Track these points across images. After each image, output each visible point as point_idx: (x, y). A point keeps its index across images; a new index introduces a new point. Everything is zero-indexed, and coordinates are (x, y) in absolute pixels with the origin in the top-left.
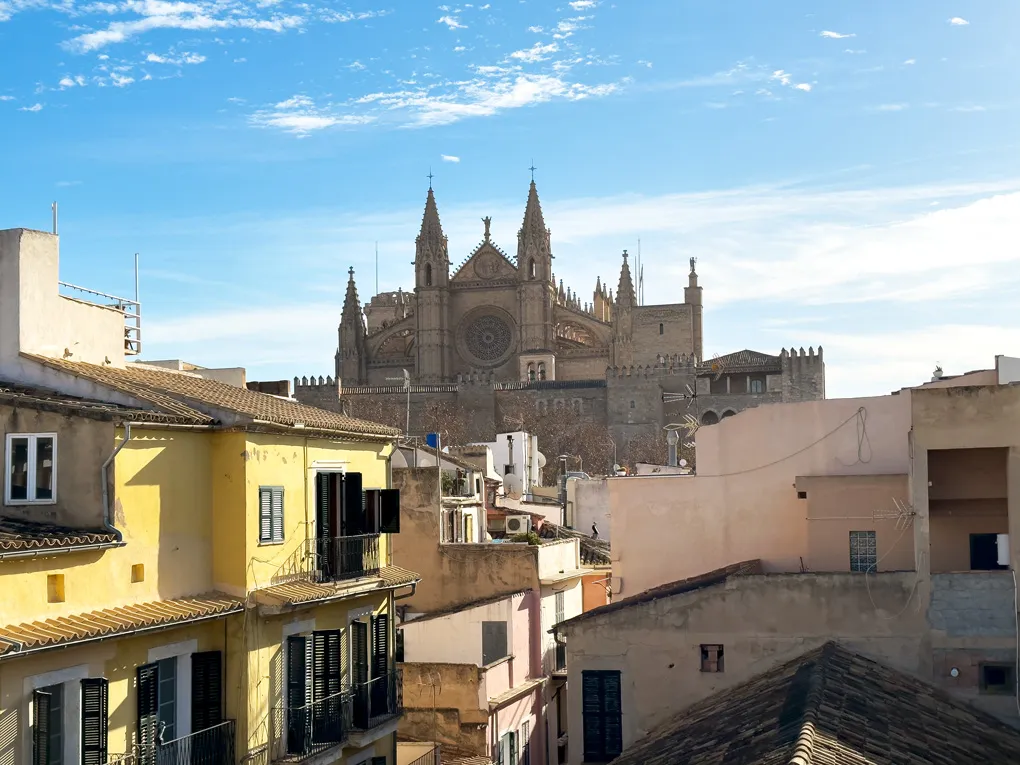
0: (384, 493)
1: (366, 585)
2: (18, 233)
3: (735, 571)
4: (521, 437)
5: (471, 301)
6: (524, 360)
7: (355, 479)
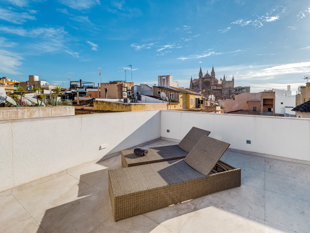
0: (201, 100)
1: (200, 109)
2: (169, 76)
3: (239, 110)
4: (213, 95)
5: (205, 80)
6: (212, 87)
7: (199, 99)
